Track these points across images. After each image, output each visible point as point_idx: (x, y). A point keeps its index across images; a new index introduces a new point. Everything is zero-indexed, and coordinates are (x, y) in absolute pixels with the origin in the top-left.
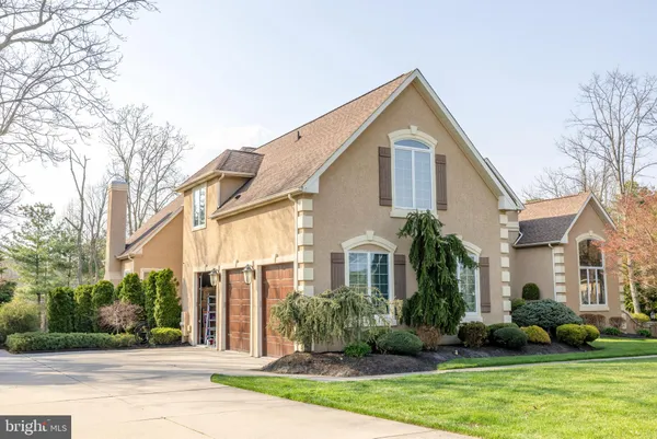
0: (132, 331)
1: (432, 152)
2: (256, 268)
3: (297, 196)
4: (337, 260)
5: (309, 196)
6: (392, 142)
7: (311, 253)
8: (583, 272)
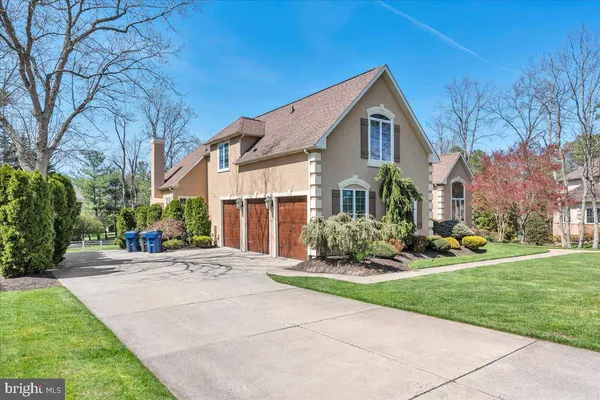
0: (179, 238)
1: (392, 123)
2: (274, 199)
3: (310, 151)
4: (335, 194)
5: (319, 151)
6: (369, 114)
7: (320, 190)
8: (453, 201)
